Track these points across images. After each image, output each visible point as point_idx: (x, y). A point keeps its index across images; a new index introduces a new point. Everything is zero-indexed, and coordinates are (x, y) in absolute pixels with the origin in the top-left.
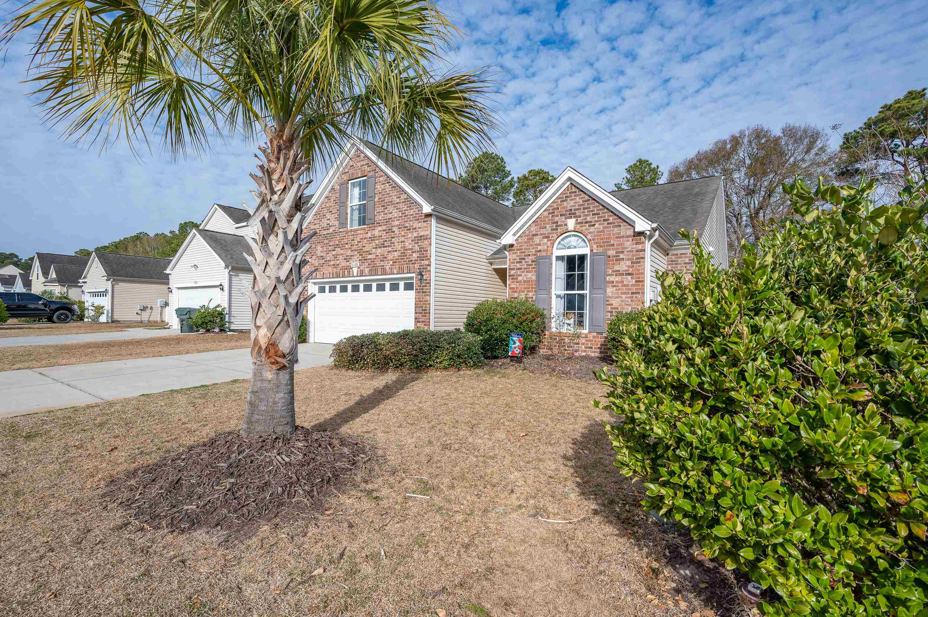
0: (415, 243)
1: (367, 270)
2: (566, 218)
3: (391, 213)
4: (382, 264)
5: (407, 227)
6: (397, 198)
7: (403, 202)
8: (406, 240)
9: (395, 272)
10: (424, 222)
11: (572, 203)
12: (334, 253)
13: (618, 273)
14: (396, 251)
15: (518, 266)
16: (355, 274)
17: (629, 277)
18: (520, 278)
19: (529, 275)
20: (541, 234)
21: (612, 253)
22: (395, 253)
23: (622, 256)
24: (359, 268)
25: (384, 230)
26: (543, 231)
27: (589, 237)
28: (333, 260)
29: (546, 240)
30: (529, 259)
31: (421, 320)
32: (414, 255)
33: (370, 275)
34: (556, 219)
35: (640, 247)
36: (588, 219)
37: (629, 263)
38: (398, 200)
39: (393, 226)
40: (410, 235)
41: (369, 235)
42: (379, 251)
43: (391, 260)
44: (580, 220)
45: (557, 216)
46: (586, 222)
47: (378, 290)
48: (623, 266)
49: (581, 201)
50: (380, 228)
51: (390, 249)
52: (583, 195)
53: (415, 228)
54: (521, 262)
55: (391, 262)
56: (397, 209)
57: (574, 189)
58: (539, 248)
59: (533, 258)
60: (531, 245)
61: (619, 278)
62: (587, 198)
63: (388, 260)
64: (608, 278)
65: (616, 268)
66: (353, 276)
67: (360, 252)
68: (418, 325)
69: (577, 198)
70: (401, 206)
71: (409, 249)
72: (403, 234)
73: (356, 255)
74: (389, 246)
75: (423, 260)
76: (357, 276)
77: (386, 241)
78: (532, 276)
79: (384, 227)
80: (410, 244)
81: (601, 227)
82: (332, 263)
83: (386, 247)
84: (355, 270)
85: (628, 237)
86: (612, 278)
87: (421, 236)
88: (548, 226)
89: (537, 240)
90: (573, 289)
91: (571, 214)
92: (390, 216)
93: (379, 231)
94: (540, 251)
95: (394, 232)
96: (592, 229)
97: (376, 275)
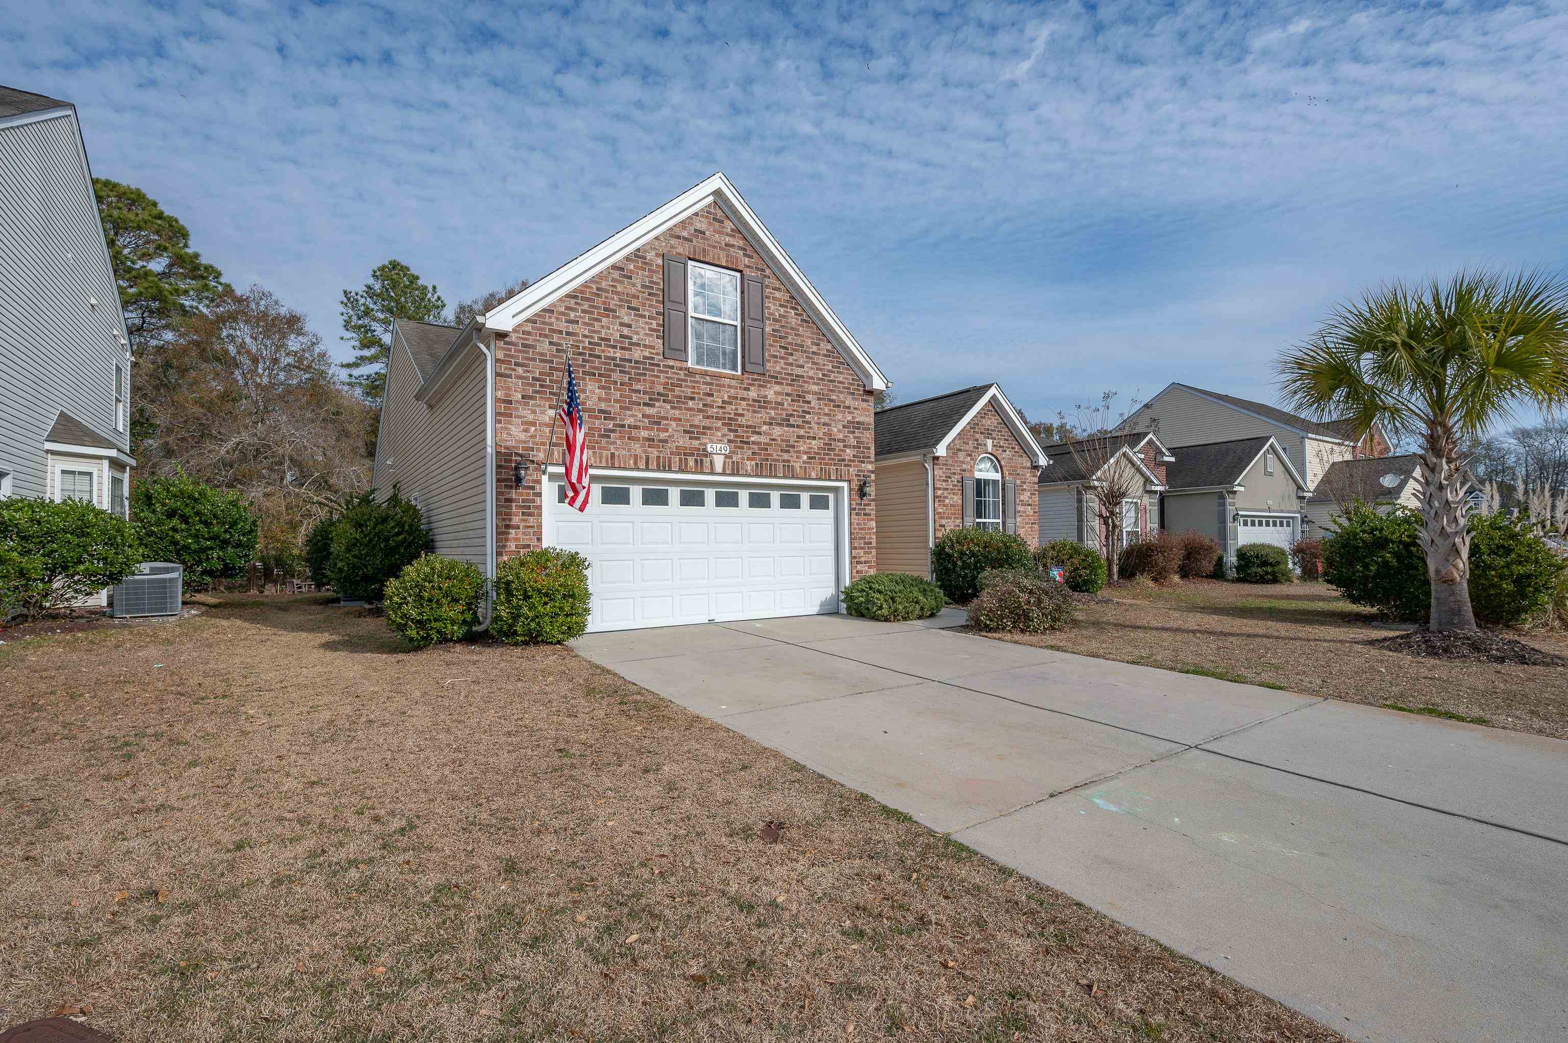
0: (849, 432)
1: (749, 465)
2: (984, 439)
3: (803, 367)
4: (786, 456)
5: (832, 401)
6: (813, 343)
7: (825, 356)
8: (833, 424)
9: (813, 475)
10: (863, 400)
11: (989, 422)
12: (649, 411)
13: (1023, 503)
14: (814, 438)
15: (944, 484)
16: (719, 468)
17: (1029, 508)
19: (955, 497)
20: (965, 451)
22: (814, 442)
24: (726, 456)
25: (787, 395)
26: (967, 447)
28: (645, 428)
31: (863, 559)
32: (848, 451)
33: (756, 476)
37: (1029, 494)
38: (814, 348)
39: (808, 392)
40: (839, 417)
41: (753, 394)
42: (777, 431)
47: (783, 505)
50: (777, 388)
51: (802, 432)
52: (1002, 416)
53: (849, 407)
54: (947, 481)
55: (805, 457)
56: (813, 363)
57: (990, 408)
60: (957, 462)
62: (1004, 418)
63: (799, 452)
64: (1017, 508)
65: (1022, 498)
66: (712, 473)
67: (730, 423)
68: (859, 567)
69: (993, 418)
70: (820, 360)
71: (839, 440)
72: (827, 411)
73: (718, 429)
74: (798, 427)
75: (863, 462)
76: (724, 474)
77: (792, 415)
78: (958, 499)
79: (788, 389)
80: (839, 431)
81: (1012, 456)
82: (644, 434)
83: (792, 426)
84: (719, 462)
85: (1028, 468)
87: (858, 423)
88: (969, 442)
89: (961, 456)
90: (980, 517)
91: (988, 434)
92: (800, 371)
93: (776, 393)
94: (965, 471)
95: (809, 402)
96: (1004, 456)
97: (771, 476)
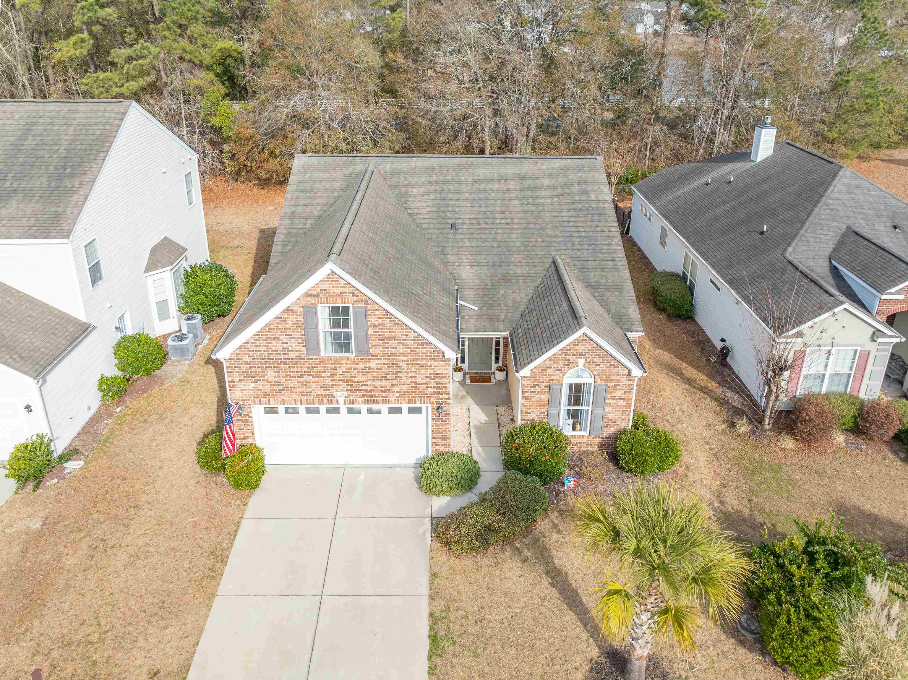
1: (361, 401)
2: (577, 358)
3: (395, 348)
4: (385, 395)
5: (418, 364)
6: (403, 335)
7: (412, 340)
8: (418, 376)
10: (440, 361)
11: (583, 348)
12: (300, 380)
13: (614, 398)
14: (404, 384)
15: (532, 389)
16: (341, 403)
17: (622, 401)
18: (533, 399)
19: (542, 397)
20: (554, 368)
21: (611, 385)
22: (403, 386)
23: (618, 387)
25: (385, 364)
26: (558, 365)
27: (595, 373)
28: (299, 388)
29: (558, 372)
30: (543, 386)
32: (429, 389)
34: (568, 357)
35: (631, 382)
36: (595, 360)
37: (623, 392)
38: (404, 337)
39: (400, 361)
40: (423, 372)
41: (361, 366)
42: (378, 383)
43: (397, 392)
44: (588, 360)
45: (569, 355)
46: (593, 362)
48: (618, 394)
49: (590, 347)
50: (378, 361)
51: (395, 382)
52: (592, 343)
53: (430, 366)
54: (535, 387)
55: (398, 395)
56: (403, 346)
57: (585, 338)
58: (552, 377)
59: (547, 384)
60: (545, 375)
61: (614, 401)
62: (595, 345)
64: (607, 401)
65: (613, 395)
66: (338, 404)
67: (348, 382)
69: (587, 345)
70: (409, 343)
71: (423, 384)
72: (413, 370)
73: (340, 385)
74: (393, 380)
75: (441, 394)
76: (345, 404)
77: (388, 374)
78: (545, 397)
79: (386, 361)
80: (423, 379)
81: (605, 366)
83: (389, 380)
85: (623, 375)
86: (609, 401)
87: (437, 374)
88: (561, 362)
89: (550, 371)
90: (570, 406)
91: (581, 355)
92: (393, 351)
93: (377, 364)
94: (553, 380)
95: (400, 367)
96: (597, 368)
